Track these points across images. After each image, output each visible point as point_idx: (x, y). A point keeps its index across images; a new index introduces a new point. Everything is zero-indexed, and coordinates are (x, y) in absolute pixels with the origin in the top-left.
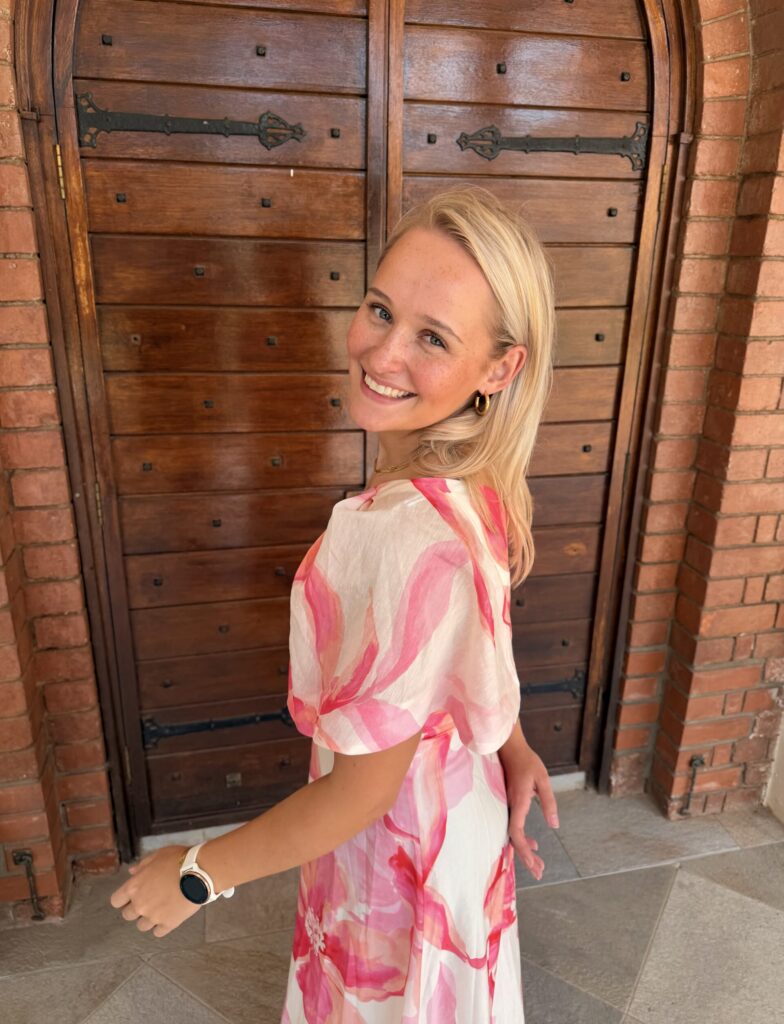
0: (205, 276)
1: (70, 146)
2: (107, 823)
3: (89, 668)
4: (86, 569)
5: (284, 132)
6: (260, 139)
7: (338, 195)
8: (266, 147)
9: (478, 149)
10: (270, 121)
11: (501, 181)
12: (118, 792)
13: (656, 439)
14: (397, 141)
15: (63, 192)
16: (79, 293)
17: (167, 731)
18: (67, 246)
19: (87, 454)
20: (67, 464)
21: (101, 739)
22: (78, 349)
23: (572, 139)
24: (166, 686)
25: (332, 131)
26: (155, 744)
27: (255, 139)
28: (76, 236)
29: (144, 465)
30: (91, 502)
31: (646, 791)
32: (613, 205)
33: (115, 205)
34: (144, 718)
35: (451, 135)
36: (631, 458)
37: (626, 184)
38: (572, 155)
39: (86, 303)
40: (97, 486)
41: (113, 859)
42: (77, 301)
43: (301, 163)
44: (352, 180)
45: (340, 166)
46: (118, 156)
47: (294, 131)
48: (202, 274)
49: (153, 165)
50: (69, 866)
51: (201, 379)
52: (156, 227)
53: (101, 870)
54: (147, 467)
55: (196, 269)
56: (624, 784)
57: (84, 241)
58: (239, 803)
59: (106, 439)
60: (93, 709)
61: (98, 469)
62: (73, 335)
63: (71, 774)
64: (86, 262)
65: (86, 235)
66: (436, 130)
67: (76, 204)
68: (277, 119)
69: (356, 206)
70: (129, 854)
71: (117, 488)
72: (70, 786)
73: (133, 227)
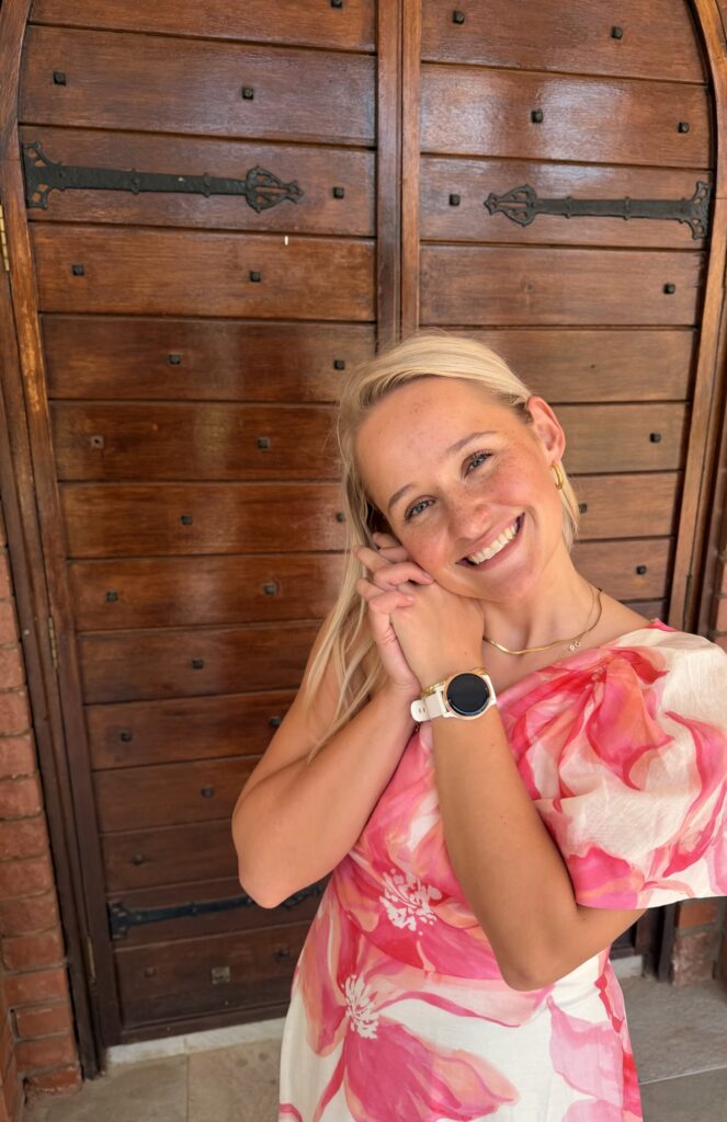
0: (183, 365)
1: (15, 206)
2: (67, 1030)
3: (43, 843)
4: (39, 722)
5: (276, 191)
6: (247, 199)
7: (343, 268)
8: (255, 209)
9: (510, 213)
10: (260, 178)
11: (537, 251)
12: (79, 994)
13: (722, 558)
14: (413, 203)
15: (7, 262)
16: (27, 386)
17: (139, 918)
18: (12, 329)
19: (38, 581)
20: (14, 594)
21: (59, 928)
22: (27, 453)
23: (623, 201)
24: (137, 863)
25: (335, 190)
26: (125, 933)
27: (242, 199)
28: (22, 316)
29: (109, 594)
30: (44, 641)
31: (714, 976)
32: (670, 280)
33: (71, 279)
34: (111, 903)
35: (478, 196)
36: (693, 580)
37: (685, 255)
38: (621, 220)
39: (37, 398)
40: (50, 620)
41: (74, 1074)
42: (25, 396)
43: (297, 229)
44: (359, 250)
45: (345, 233)
46: (73, 219)
47: (289, 190)
48: (179, 363)
49: (117, 230)
50: (20, 1084)
51: (177, 490)
52: (121, 306)
53: (60, 1089)
54: (112, 598)
55: (170, 356)
56: (689, 968)
57: (33, 324)
58: (227, 1003)
59: (61, 565)
60: (48, 892)
61: (52, 600)
62: (20, 438)
63: (22, 973)
64: (36, 348)
65: (35, 315)
66: (457, 189)
67: (24, 278)
68: (268, 175)
69: (364, 281)
70: (94, 1068)
71: (76, 623)
72: (20, 987)
73: (94, 305)
